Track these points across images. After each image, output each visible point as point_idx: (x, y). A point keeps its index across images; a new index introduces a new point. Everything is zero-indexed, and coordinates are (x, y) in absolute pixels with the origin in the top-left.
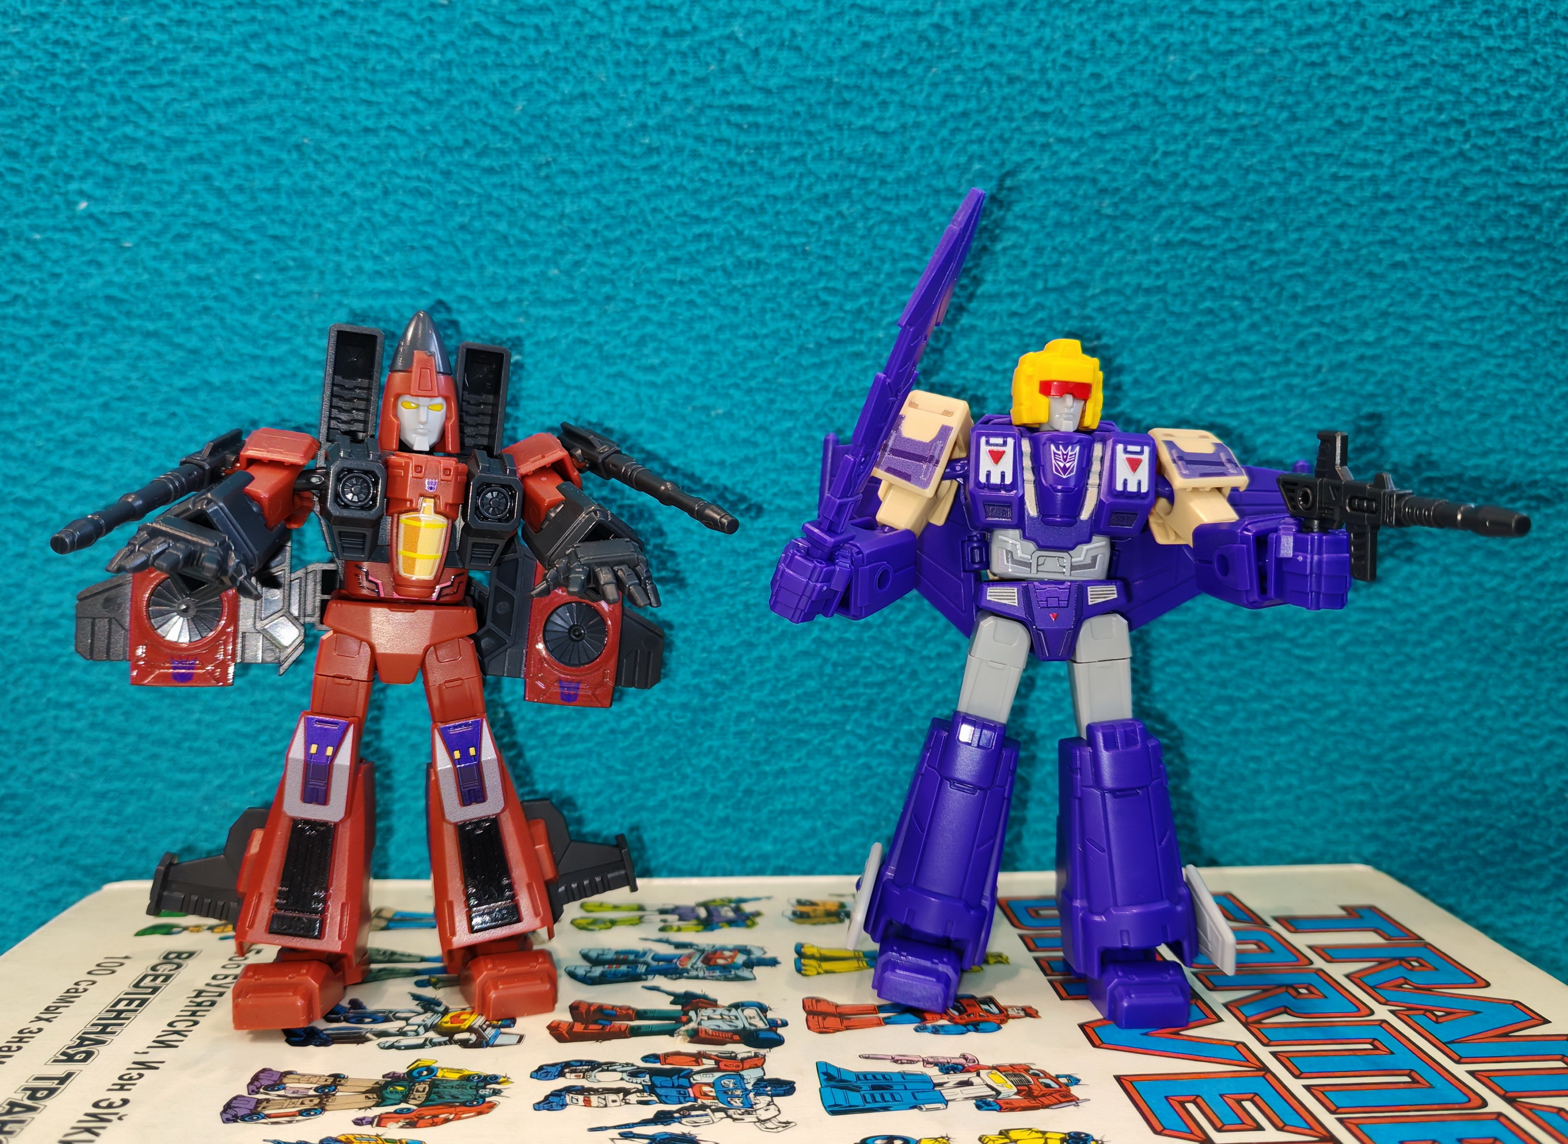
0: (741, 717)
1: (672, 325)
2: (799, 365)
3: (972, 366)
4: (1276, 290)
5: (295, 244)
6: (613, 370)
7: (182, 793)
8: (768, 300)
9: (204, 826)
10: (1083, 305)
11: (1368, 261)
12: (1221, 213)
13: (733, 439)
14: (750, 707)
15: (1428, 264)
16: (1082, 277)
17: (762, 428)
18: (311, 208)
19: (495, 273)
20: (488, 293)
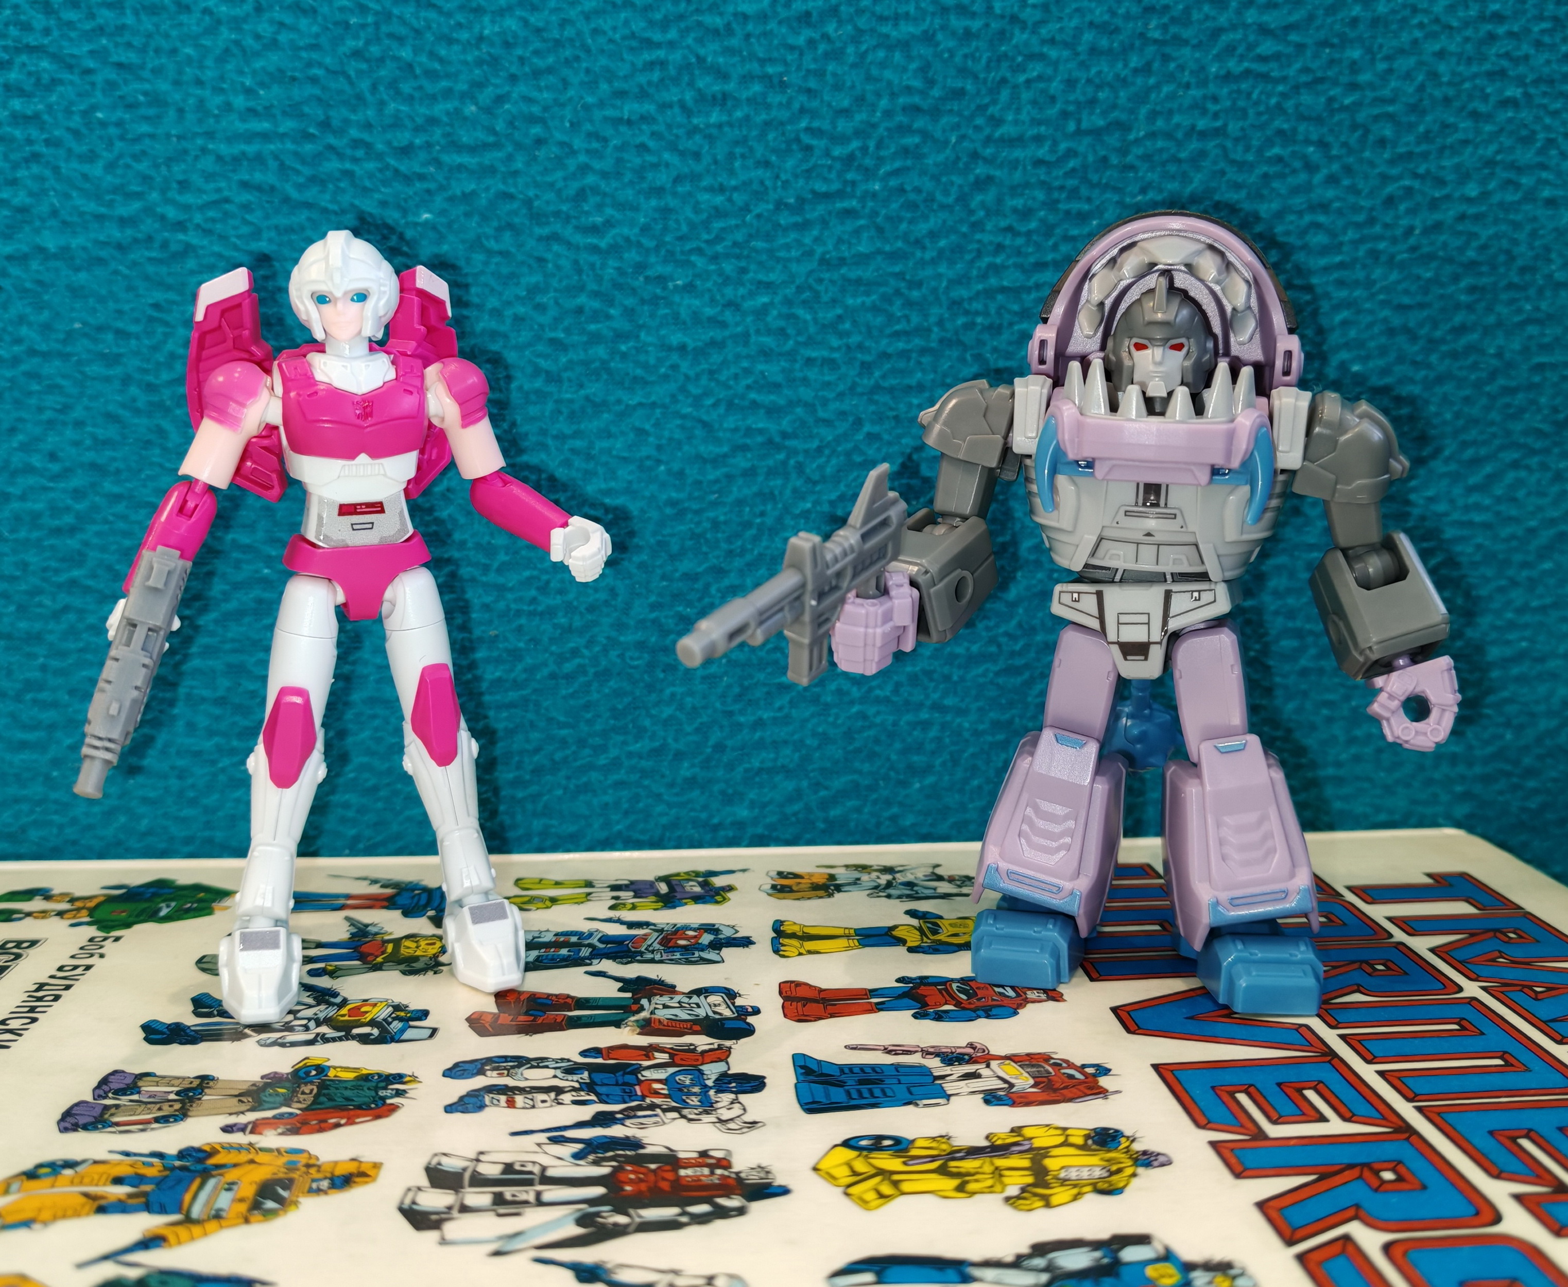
1: (619, 175)
2: (777, 225)
3: (989, 226)
4: (1358, 134)
5: (146, 74)
6: (545, 231)
7: (25, 756)
8: (737, 143)
9: (54, 795)
10: (1123, 151)
11: (1471, 97)
12: (1294, 37)
13: (696, 317)
15: (1545, 101)
16: (1123, 117)
17: (731, 304)
18: (164, 27)
19: (398, 111)
20: (389, 136)
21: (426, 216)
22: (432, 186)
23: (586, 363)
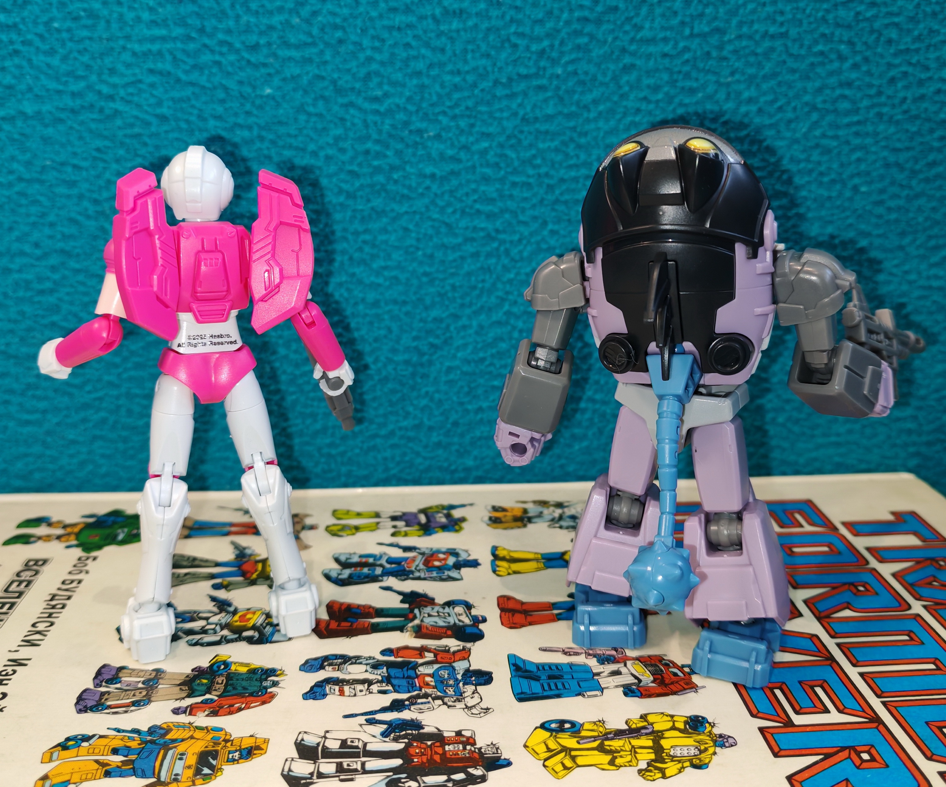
0: (450, 370)
1: (392, 63)
2: (494, 96)
3: (632, 97)
4: (874, 36)
6: (345, 100)
7: (30, 429)
8: (469, 42)
10: (720, 48)
13: (442, 156)
14: (457, 363)
16: (721, 25)
17: (465, 148)
19: (248, 22)
20: (243, 38)
21: (268, 91)
22: (272, 71)
23: (372, 186)
